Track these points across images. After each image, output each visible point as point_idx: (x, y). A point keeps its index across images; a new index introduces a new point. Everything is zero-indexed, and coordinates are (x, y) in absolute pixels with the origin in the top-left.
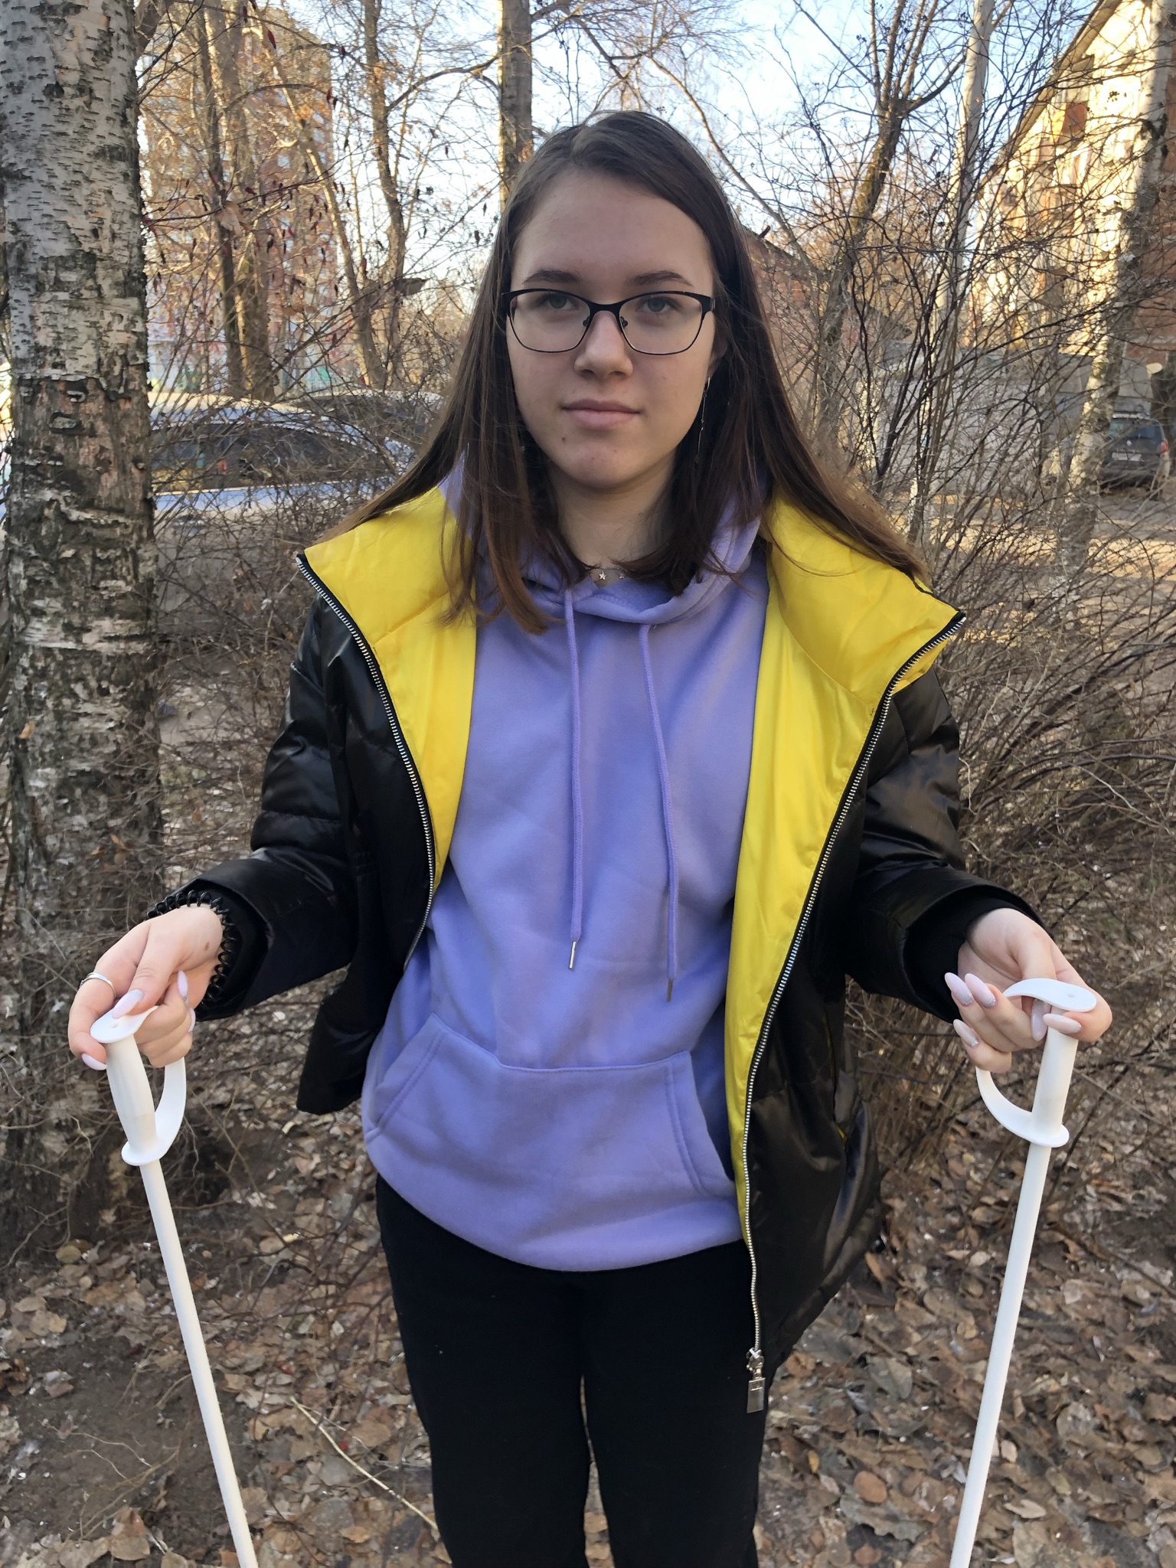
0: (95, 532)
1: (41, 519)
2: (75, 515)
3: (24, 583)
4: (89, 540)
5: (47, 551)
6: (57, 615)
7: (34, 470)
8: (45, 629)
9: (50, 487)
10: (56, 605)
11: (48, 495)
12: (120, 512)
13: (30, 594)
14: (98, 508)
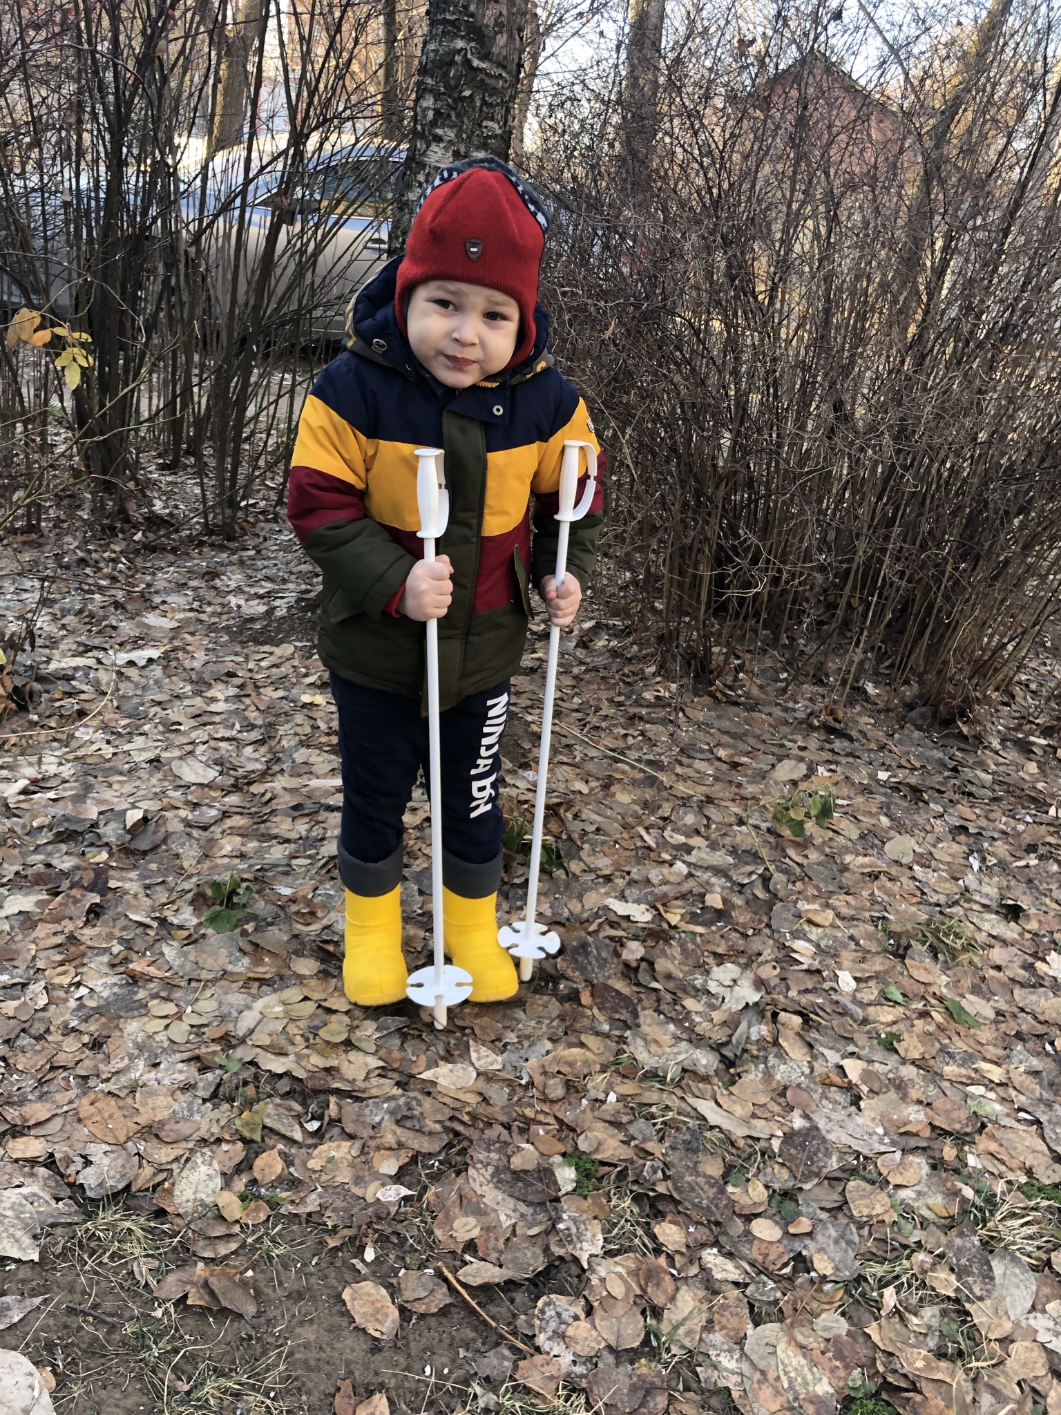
0: (487, 80)
1: (452, 63)
2: (476, 63)
3: (431, 114)
4: (482, 86)
5: (453, 89)
6: (451, 142)
7: (452, 23)
8: (440, 152)
9: (462, 38)
10: (450, 134)
11: (460, 44)
12: (504, 67)
13: (434, 123)
14: (491, 61)
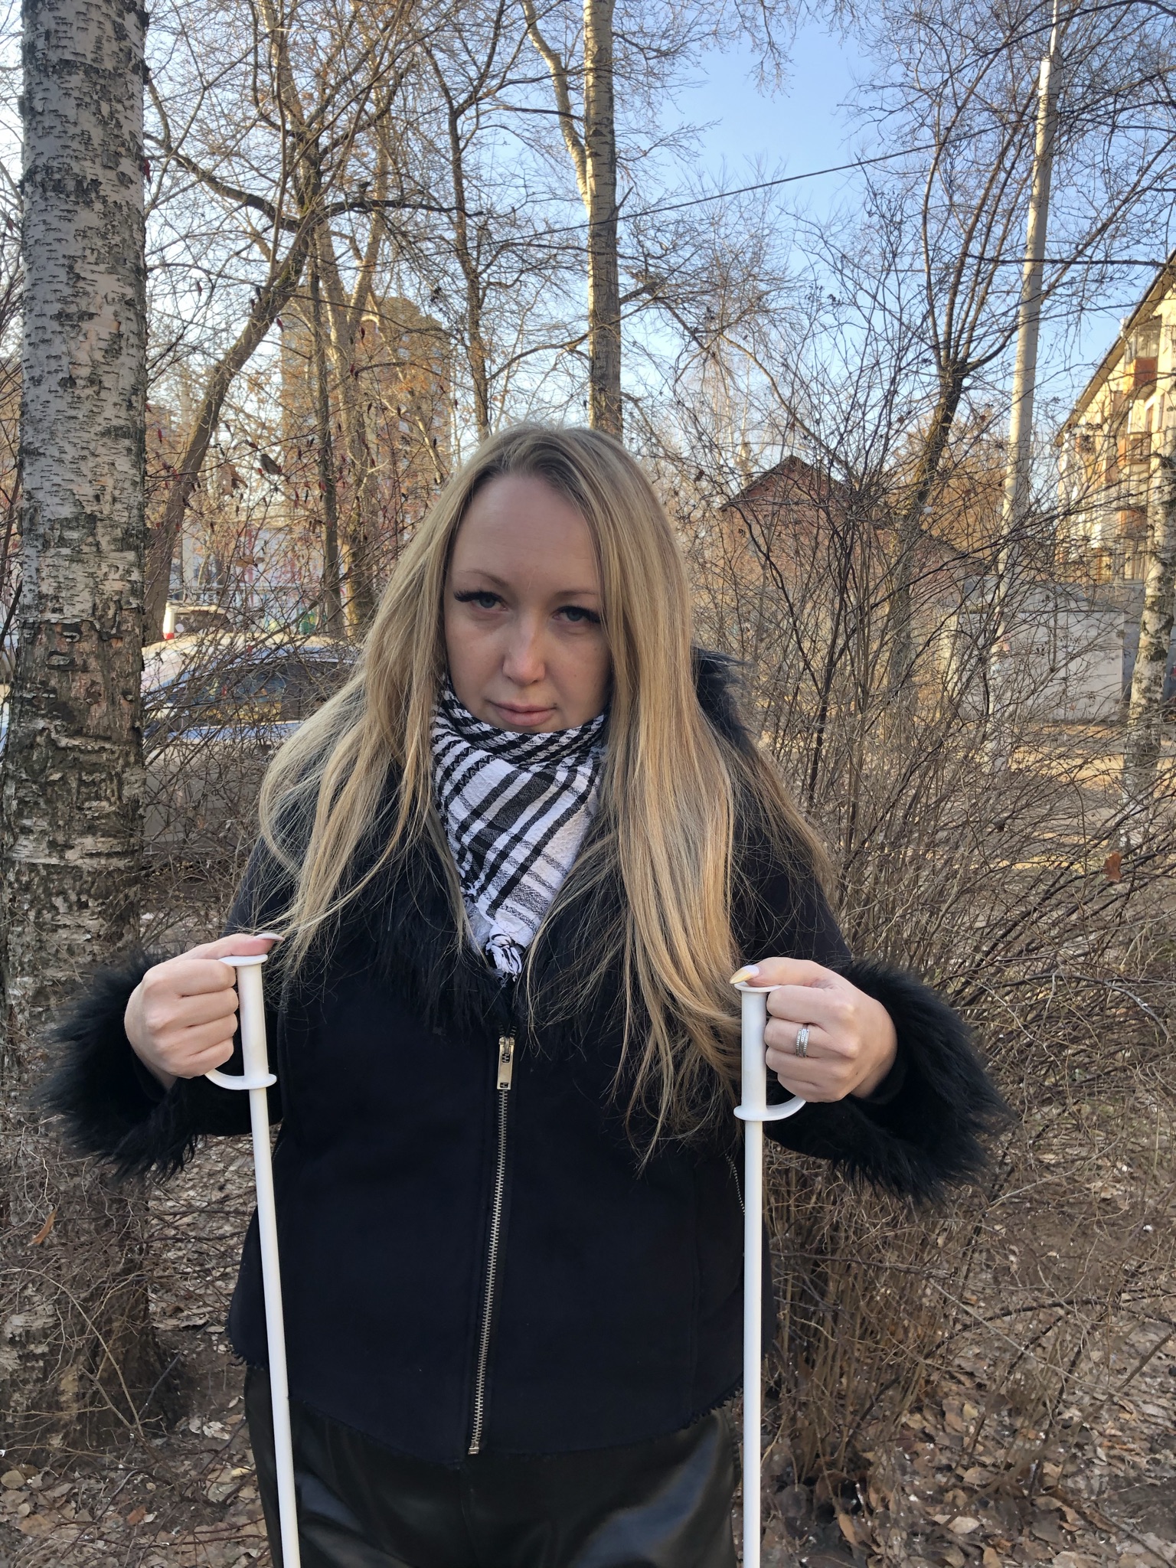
0: (82, 757)
1: (32, 746)
2: (64, 742)
3: (15, 803)
4: (76, 764)
5: (35, 775)
6: (43, 833)
7: (30, 701)
8: (31, 847)
9: (43, 716)
10: (43, 824)
11: (41, 724)
12: (107, 739)
13: (19, 814)
14: (86, 736)
